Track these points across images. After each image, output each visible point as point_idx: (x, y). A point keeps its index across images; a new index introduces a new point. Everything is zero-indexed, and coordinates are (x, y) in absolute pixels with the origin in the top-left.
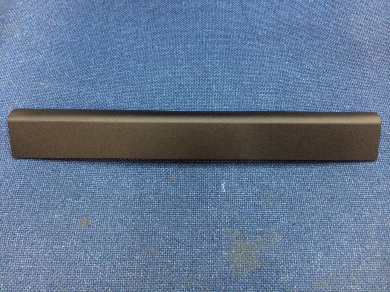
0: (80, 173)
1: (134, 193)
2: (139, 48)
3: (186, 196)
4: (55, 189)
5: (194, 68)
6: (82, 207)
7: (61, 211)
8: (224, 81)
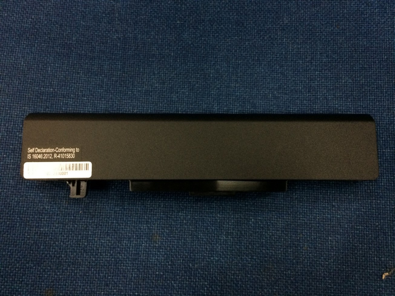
0: (40, 231)
1: (107, 258)
2: (115, 37)
3: (171, 265)
4: (12, 251)
5: (190, 74)
6: (46, 276)
7: (21, 280)
8: (230, 97)
